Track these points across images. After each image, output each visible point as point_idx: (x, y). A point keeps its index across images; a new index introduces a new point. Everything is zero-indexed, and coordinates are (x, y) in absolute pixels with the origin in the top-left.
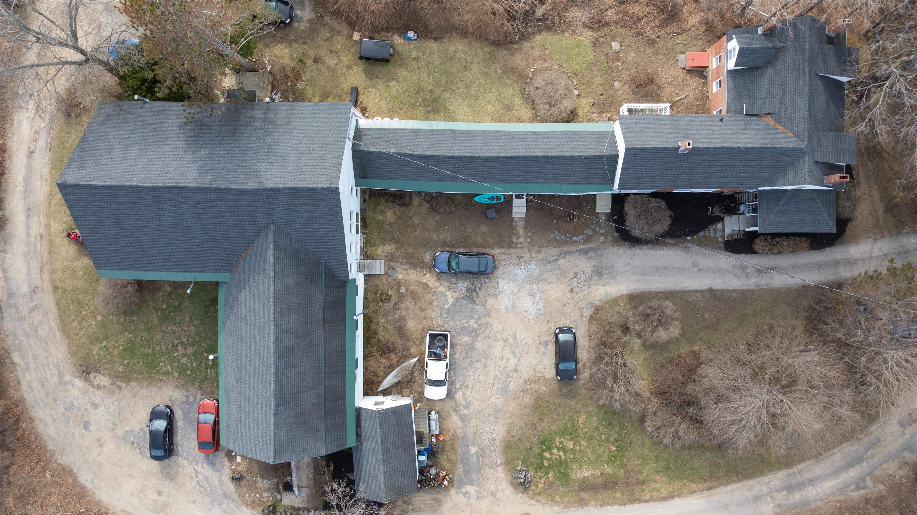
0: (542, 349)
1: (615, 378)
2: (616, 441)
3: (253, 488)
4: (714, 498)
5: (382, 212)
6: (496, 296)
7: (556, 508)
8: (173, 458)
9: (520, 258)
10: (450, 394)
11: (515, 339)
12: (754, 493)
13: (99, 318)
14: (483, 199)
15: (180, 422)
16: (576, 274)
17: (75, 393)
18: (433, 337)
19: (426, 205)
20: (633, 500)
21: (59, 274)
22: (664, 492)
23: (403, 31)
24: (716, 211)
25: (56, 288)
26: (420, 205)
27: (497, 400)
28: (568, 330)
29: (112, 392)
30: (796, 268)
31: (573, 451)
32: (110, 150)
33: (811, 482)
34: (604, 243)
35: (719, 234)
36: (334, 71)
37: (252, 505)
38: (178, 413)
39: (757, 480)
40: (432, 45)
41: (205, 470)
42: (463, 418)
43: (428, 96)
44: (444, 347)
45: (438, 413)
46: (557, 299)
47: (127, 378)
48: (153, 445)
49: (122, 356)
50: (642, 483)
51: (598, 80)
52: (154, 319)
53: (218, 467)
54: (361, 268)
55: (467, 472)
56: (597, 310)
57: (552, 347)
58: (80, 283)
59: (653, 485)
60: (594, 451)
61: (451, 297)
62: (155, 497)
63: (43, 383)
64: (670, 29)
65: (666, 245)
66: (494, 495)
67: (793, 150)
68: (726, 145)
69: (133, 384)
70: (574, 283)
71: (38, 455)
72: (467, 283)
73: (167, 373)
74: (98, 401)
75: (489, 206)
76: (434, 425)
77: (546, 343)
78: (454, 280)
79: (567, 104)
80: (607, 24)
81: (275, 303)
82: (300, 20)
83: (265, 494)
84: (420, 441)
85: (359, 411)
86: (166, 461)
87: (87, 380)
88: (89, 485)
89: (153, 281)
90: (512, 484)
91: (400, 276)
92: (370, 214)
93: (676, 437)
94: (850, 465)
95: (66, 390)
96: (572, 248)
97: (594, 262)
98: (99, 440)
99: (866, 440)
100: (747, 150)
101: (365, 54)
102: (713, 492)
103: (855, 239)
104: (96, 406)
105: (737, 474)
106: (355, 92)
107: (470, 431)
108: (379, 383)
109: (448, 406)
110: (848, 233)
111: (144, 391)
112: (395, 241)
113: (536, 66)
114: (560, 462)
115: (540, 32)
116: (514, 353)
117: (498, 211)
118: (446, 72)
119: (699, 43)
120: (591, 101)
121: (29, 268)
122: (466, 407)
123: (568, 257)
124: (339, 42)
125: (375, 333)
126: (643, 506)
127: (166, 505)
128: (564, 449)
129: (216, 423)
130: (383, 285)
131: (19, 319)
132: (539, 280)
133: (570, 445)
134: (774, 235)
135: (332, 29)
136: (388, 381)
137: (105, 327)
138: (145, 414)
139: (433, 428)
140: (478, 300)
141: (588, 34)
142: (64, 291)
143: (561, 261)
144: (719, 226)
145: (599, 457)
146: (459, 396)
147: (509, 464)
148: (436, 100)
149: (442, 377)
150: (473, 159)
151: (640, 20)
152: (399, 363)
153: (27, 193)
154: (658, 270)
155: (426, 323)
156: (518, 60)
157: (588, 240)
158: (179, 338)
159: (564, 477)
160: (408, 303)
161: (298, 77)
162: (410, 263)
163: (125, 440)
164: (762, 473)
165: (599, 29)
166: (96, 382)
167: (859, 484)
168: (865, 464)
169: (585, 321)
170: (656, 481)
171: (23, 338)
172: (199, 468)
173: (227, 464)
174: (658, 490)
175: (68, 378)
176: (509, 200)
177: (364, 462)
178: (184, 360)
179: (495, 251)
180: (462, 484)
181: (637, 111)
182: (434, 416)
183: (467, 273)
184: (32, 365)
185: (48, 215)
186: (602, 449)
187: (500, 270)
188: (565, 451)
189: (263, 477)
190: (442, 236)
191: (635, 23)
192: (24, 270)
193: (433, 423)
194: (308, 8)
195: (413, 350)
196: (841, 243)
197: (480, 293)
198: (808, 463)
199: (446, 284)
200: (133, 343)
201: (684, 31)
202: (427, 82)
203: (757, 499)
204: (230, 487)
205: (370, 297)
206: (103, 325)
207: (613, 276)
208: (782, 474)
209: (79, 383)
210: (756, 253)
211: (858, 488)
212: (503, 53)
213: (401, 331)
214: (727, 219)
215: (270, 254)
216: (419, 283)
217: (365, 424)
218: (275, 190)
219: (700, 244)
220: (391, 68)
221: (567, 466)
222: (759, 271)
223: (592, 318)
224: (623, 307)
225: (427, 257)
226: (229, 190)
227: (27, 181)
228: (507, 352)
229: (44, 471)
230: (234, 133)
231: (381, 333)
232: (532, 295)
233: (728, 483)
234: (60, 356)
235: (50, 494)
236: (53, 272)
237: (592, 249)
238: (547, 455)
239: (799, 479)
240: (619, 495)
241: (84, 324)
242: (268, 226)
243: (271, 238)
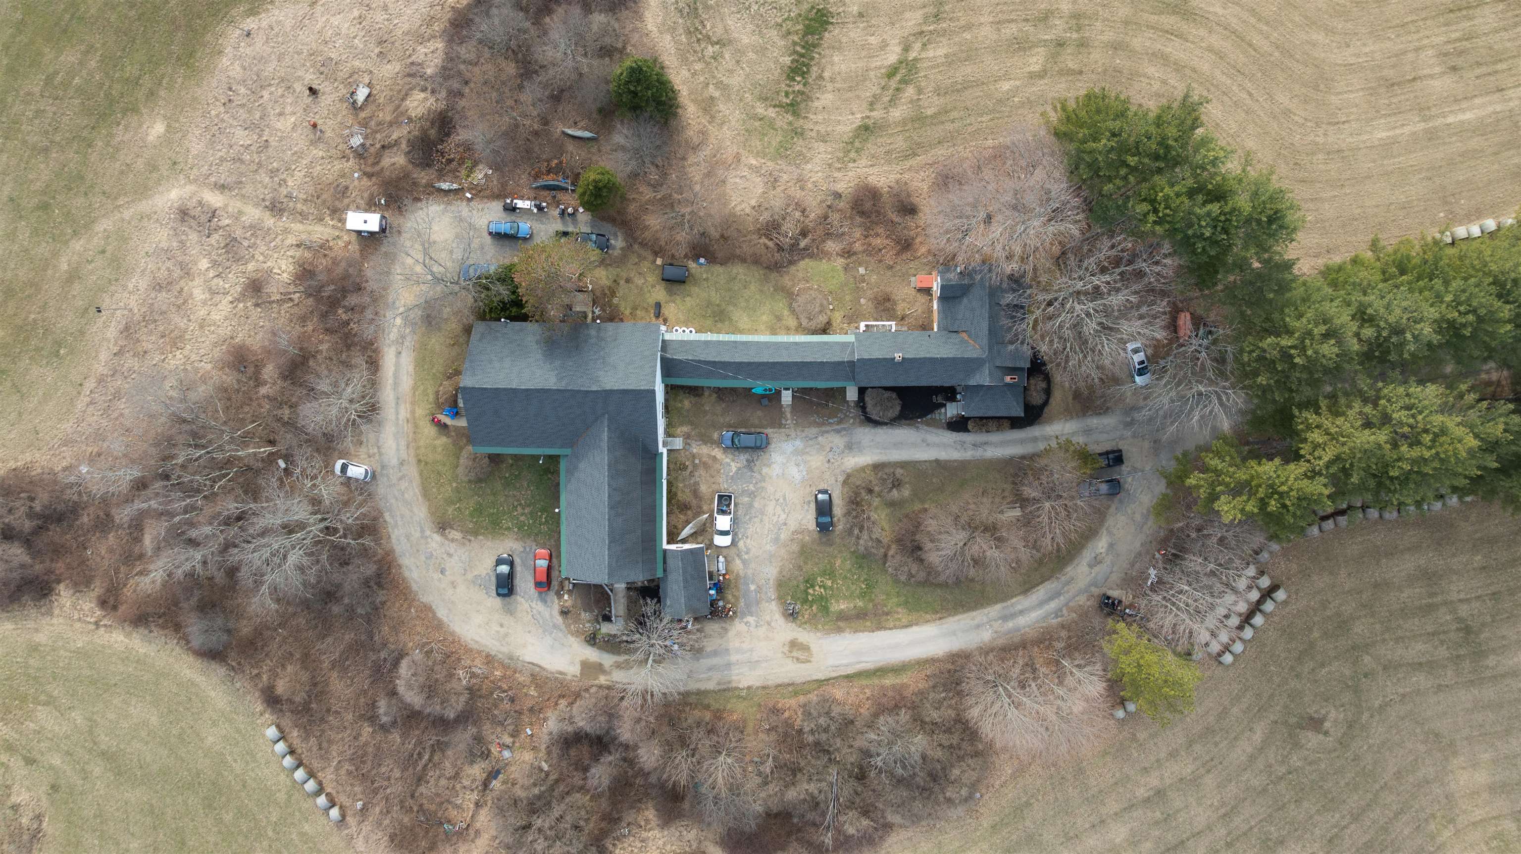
0: (806, 507)
1: (861, 529)
2: (866, 580)
3: (577, 620)
4: (945, 626)
5: (681, 401)
6: (769, 466)
7: (819, 634)
8: (513, 597)
9: (788, 436)
10: (734, 543)
11: (785, 499)
12: (976, 622)
13: (454, 485)
14: (758, 390)
15: (518, 568)
16: (832, 448)
17: (434, 545)
18: (720, 497)
19: (715, 395)
20: (880, 627)
21: (423, 450)
22: (904, 621)
23: (696, 258)
24: (940, 400)
25: (419, 461)
26: (710, 395)
27: (770, 547)
28: (825, 492)
29: (464, 544)
30: (1003, 444)
31: (831, 588)
32: (490, 361)
33: (1021, 612)
34: (853, 423)
35: (942, 417)
36: (641, 289)
37: (577, 633)
38: (517, 561)
39: (978, 612)
40: (718, 269)
41: (539, 606)
42: (744, 562)
43: (716, 308)
44: (729, 505)
45: (725, 557)
46: (817, 468)
47: (475, 533)
48: (498, 586)
49: (471, 515)
50: (887, 614)
51: (848, 298)
52: (498, 485)
53: (549, 603)
54: (665, 444)
55: (748, 606)
56: (849, 476)
57: (813, 506)
58: (439, 457)
59: (896, 616)
60: (848, 589)
61: (734, 467)
62: (499, 629)
63: (408, 537)
64: (904, 257)
65: (901, 425)
66: (769, 624)
67: (977, 359)
68: (928, 356)
69: (481, 537)
70: (831, 455)
71: (405, 594)
72: (747, 456)
73: (508, 529)
74: (452, 551)
75: (763, 396)
76: (721, 566)
77: (809, 502)
78: (737, 453)
79: (822, 319)
80: (855, 253)
81: (609, 470)
82: (614, 248)
83: (587, 625)
84: (711, 579)
85: (665, 551)
86: (507, 599)
87: (443, 535)
88: (445, 619)
89: (499, 455)
90: (784, 615)
91: (695, 451)
92: (672, 403)
93: (911, 575)
94: (1051, 599)
95: (427, 543)
96: (828, 428)
97: (846, 439)
98: (453, 583)
99: (1063, 578)
100: (943, 360)
101: (665, 277)
102: (943, 621)
103: (1050, 421)
104: (450, 555)
105: (963, 606)
106: (658, 306)
107: (750, 572)
108: (679, 534)
109: (733, 551)
110: (1045, 415)
111: (489, 543)
112: (691, 423)
113: (801, 286)
114: (821, 597)
115: (803, 259)
116: (784, 510)
117: (770, 400)
118: (730, 290)
119: (927, 268)
120: (842, 313)
121: (398, 445)
122: (747, 553)
123: (826, 435)
124: (645, 266)
125: (676, 494)
126: (888, 632)
127: (506, 635)
128: (824, 587)
129: (549, 568)
130: (682, 458)
131: (390, 486)
132: (803, 453)
133: (829, 583)
134: (981, 418)
135: (639, 256)
136: (686, 532)
137: (459, 492)
138: (490, 561)
139: (721, 568)
140: (755, 469)
141: (841, 261)
142: (426, 463)
143: (820, 438)
144: (943, 410)
145: (852, 593)
146: (741, 544)
147: (781, 599)
148: (722, 312)
149: (728, 528)
150: (749, 364)
151: (880, 250)
152: (694, 518)
153: (396, 385)
154: (897, 445)
155: (715, 487)
156: (786, 281)
157: (840, 422)
158: (518, 500)
159: (825, 609)
160: (701, 472)
161: (613, 294)
162: (703, 440)
163: (473, 582)
164: (982, 606)
165: (849, 257)
166: (451, 536)
167: (1057, 613)
168: (1062, 598)
169: (839, 484)
170: (898, 613)
171: (393, 501)
172: (534, 605)
173: (556, 601)
174: (899, 619)
175: (428, 533)
176: (778, 393)
177: (669, 590)
178: (522, 518)
179: (769, 431)
180: (744, 615)
181: (872, 326)
182: (721, 559)
183: (746, 448)
184: (400, 523)
185: (413, 403)
186: (854, 587)
187: (773, 446)
188: (825, 588)
189: (585, 611)
190: (727, 419)
191: (877, 253)
192: (394, 446)
193: (720, 565)
194: (620, 239)
195: (705, 508)
196: (1039, 423)
197: (757, 463)
198: (1019, 598)
199: (731, 456)
200: (481, 505)
201: (916, 258)
202: (715, 298)
203: (978, 627)
204: (559, 619)
205: (672, 466)
206: (457, 490)
207: (861, 449)
208: (998, 607)
209: (437, 537)
210: (969, 431)
211: (1057, 617)
212: (774, 275)
213: (696, 493)
214: (948, 405)
215: (605, 436)
216: (709, 456)
217: (670, 561)
218: (611, 392)
219: (928, 424)
220: (687, 287)
221: (827, 601)
222: (974, 445)
223: (845, 482)
224: (870, 476)
225: (716, 436)
226: (579, 391)
227: (396, 376)
228: (779, 510)
229: (410, 608)
230: (577, 347)
231: (680, 494)
232: (797, 465)
233: (955, 614)
234: (422, 515)
235: (415, 626)
236: (418, 448)
237: (844, 429)
238: (811, 591)
239: (1012, 610)
240: (868, 624)
241: (442, 490)
242: (603, 414)
243: (606, 423)
